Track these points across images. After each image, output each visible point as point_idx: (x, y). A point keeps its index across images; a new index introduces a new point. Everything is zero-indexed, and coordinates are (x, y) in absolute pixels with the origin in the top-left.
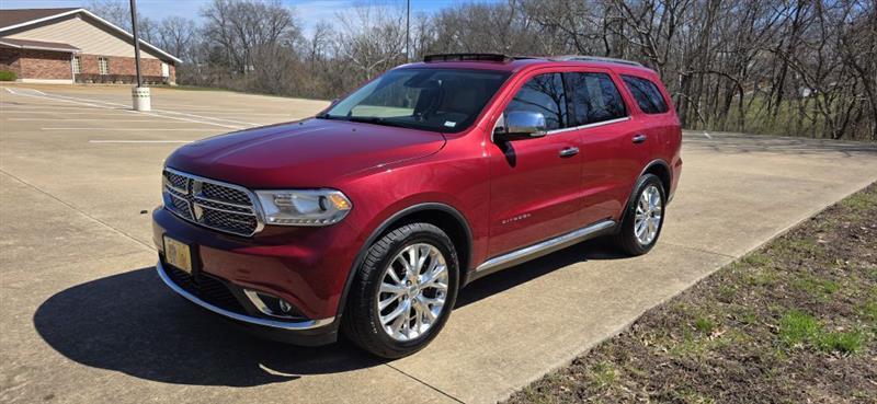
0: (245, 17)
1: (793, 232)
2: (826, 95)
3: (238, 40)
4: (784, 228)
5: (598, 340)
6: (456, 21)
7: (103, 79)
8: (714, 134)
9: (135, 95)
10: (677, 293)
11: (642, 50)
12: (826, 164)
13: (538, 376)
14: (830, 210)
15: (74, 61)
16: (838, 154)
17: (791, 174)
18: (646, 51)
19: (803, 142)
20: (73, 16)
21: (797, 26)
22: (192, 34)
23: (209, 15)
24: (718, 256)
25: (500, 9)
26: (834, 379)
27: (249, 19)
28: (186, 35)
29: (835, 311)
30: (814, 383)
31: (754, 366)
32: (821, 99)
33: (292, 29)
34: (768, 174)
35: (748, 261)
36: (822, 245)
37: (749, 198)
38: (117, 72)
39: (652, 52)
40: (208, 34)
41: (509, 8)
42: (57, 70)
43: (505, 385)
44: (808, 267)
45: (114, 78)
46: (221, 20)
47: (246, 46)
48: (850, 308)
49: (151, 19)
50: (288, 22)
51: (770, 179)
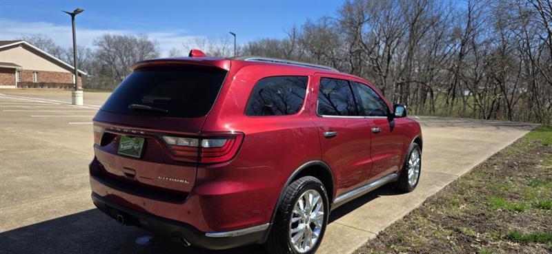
0: (124, 47)
1: (481, 165)
2: (479, 95)
3: (119, 60)
4: (477, 163)
5: (412, 209)
6: (258, 50)
7: (35, 85)
8: (422, 117)
9: (74, 96)
10: (438, 191)
11: (374, 69)
12: (487, 132)
13: (393, 222)
14: (496, 155)
15: (17, 74)
16: (493, 128)
17: (470, 138)
18: (376, 69)
19: (472, 121)
20: (17, 46)
21: (461, 55)
22: (88, 56)
23: (100, 44)
24: (450, 176)
25: (285, 43)
26: (518, 221)
27: (126, 47)
28: (84, 57)
29: (512, 197)
30: (510, 223)
31: (483, 218)
32: (477, 97)
33: (154, 53)
34: (458, 138)
35: (465, 177)
36: (498, 171)
37: (453, 149)
38: (44, 81)
39: (379, 69)
40: (99, 56)
41: (291, 43)
42: (6, 79)
43: (381, 225)
44: (494, 179)
45: (42, 85)
46: (108, 48)
47: (123, 64)
48: (517, 195)
49: (61, 47)
50: (152, 50)
51: (461, 141)
